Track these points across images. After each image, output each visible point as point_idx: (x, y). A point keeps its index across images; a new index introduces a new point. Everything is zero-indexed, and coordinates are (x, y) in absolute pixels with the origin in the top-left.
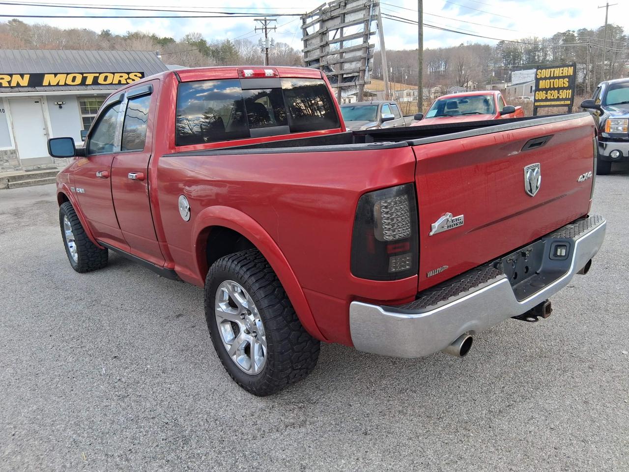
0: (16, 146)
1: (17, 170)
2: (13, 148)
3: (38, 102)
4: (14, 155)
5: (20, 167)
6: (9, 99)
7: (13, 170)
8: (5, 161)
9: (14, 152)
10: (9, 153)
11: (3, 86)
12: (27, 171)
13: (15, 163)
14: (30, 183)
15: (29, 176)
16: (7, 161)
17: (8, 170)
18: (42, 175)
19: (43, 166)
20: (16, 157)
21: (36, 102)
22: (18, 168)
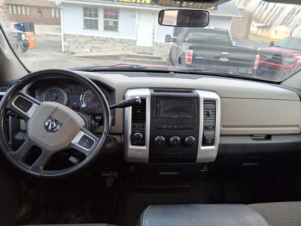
0: (137, 38)
1: (134, 51)
2: (135, 39)
3: (153, 14)
4: (135, 43)
5: (136, 50)
6: (139, 11)
7: (132, 51)
8: (129, 45)
9: (135, 41)
10: (132, 41)
11: (137, 2)
12: (138, 53)
13: (133, 47)
14: (136, 61)
15: (137, 57)
16: (131, 45)
17: (130, 51)
18: (144, 57)
19: (147, 52)
20: (135, 45)
21: (152, 14)
22: (135, 51)
